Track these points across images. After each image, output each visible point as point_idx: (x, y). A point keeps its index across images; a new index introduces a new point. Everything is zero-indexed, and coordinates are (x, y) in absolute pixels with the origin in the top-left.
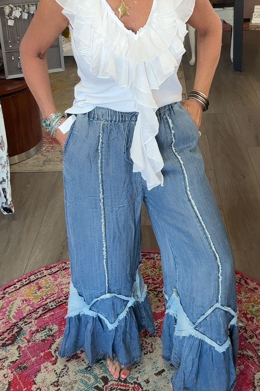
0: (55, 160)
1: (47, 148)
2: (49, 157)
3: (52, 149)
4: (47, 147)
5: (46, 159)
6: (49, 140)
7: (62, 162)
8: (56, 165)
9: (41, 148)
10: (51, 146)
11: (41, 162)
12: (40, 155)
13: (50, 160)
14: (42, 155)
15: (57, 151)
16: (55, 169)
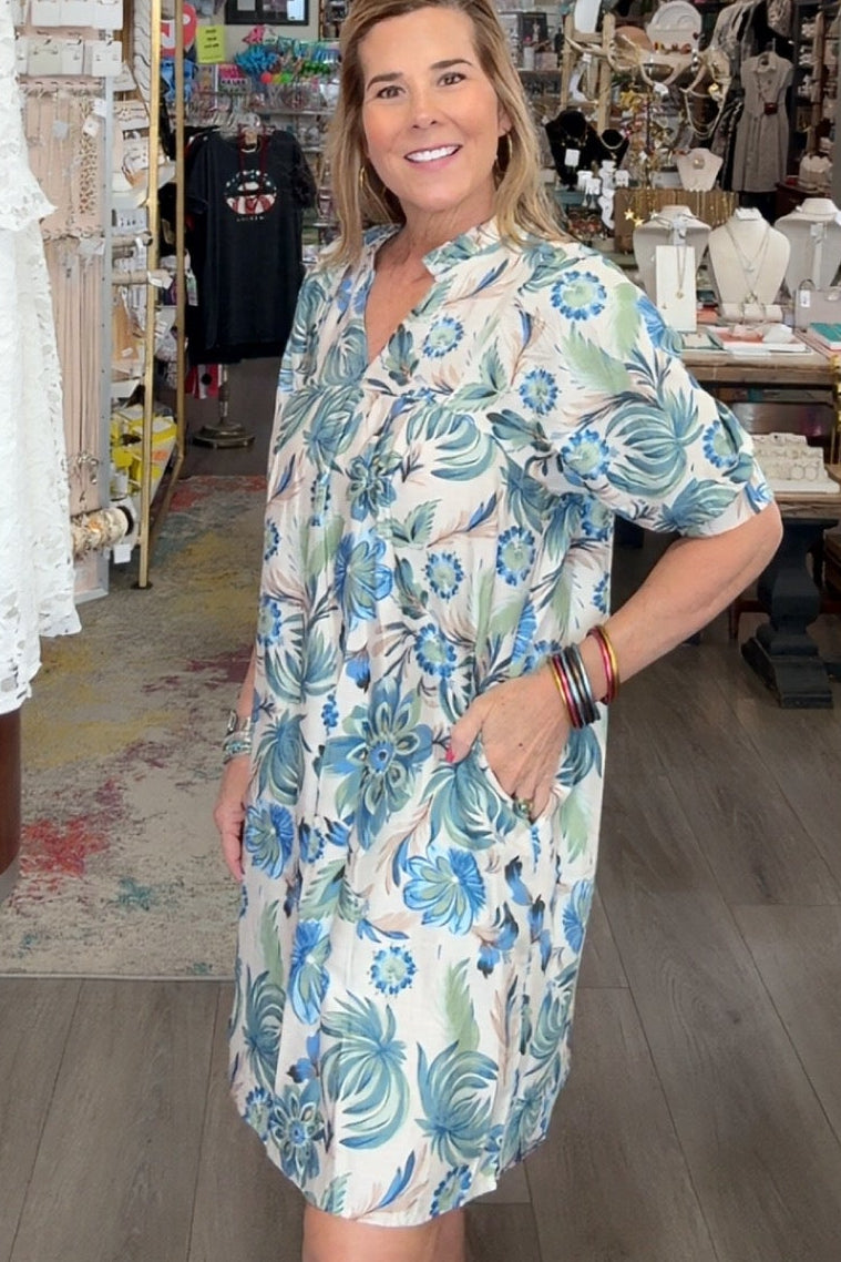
0: (67, 934)
1: (33, 885)
2: (43, 920)
3: (51, 889)
4: (35, 882)
5: (32, 927)
6: (39, 857)
7: (90, 939)
8: (70, 953)
9: (15, 887)
10: (48, 878)
11: (17, 940)
12: (10, 910)
13: (45, 935)
14: (18, 912)
15: (69, 898)
16: (69, 969)
